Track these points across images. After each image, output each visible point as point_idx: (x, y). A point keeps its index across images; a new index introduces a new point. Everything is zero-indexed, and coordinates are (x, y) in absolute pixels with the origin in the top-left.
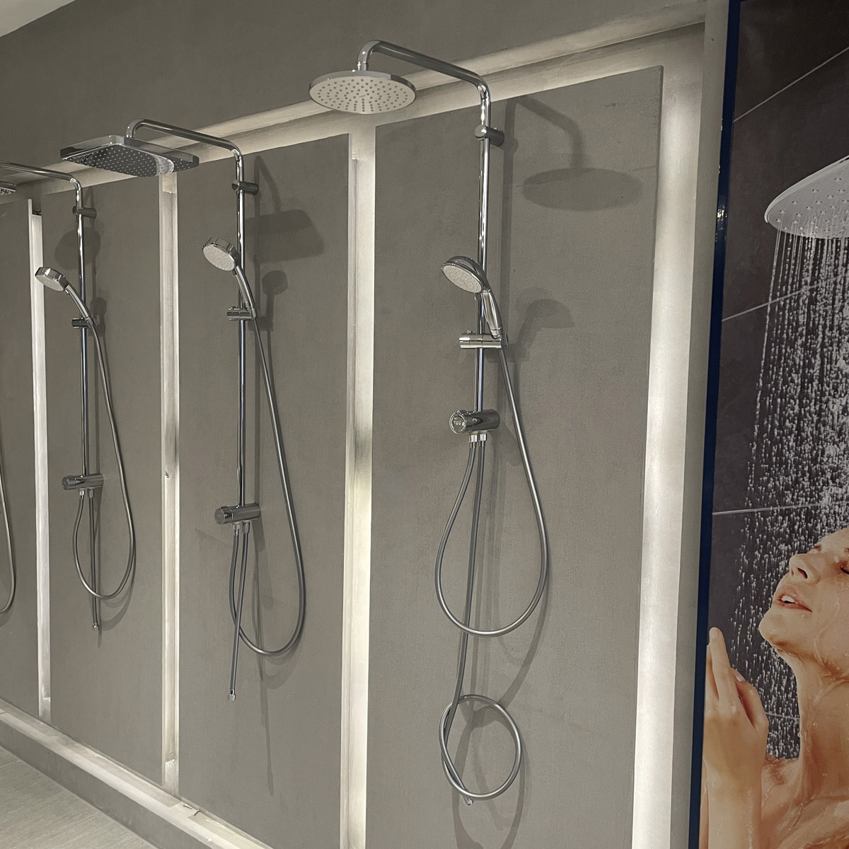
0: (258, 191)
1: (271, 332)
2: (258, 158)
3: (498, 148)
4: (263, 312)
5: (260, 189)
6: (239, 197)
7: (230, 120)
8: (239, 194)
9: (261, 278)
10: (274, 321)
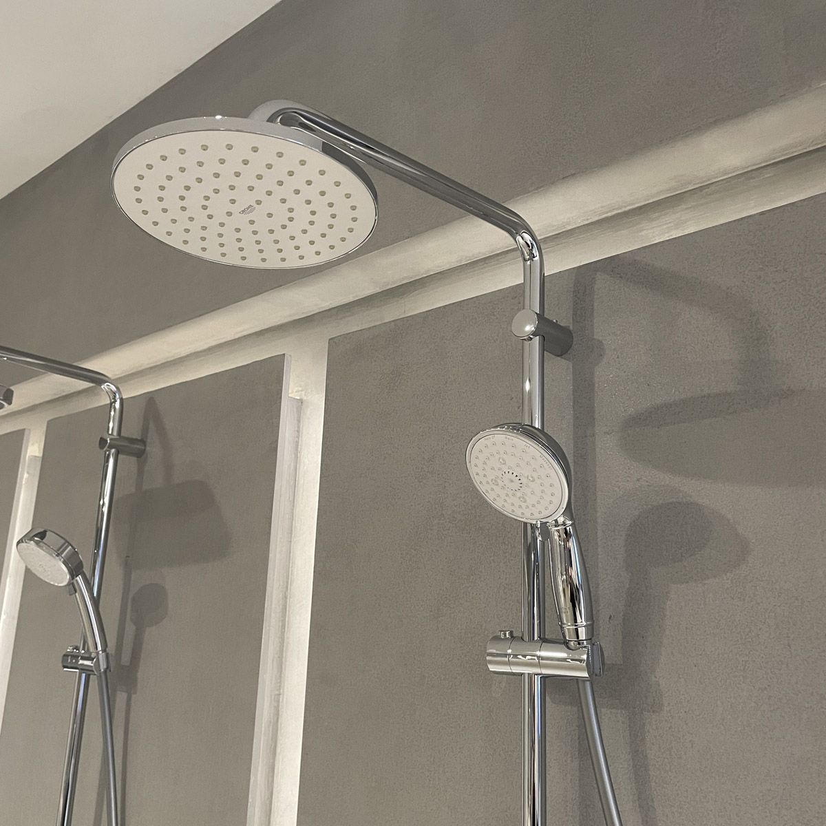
0: (145, 450)
1: (133, 696)
2: (150, 400)
3: (559, 358)
4: (126, 659)
5: (148, 448)
6: (107, 461)
7: (118, 345)
8: (109, 455)
9: (131, 595)
10: (139, 674)
